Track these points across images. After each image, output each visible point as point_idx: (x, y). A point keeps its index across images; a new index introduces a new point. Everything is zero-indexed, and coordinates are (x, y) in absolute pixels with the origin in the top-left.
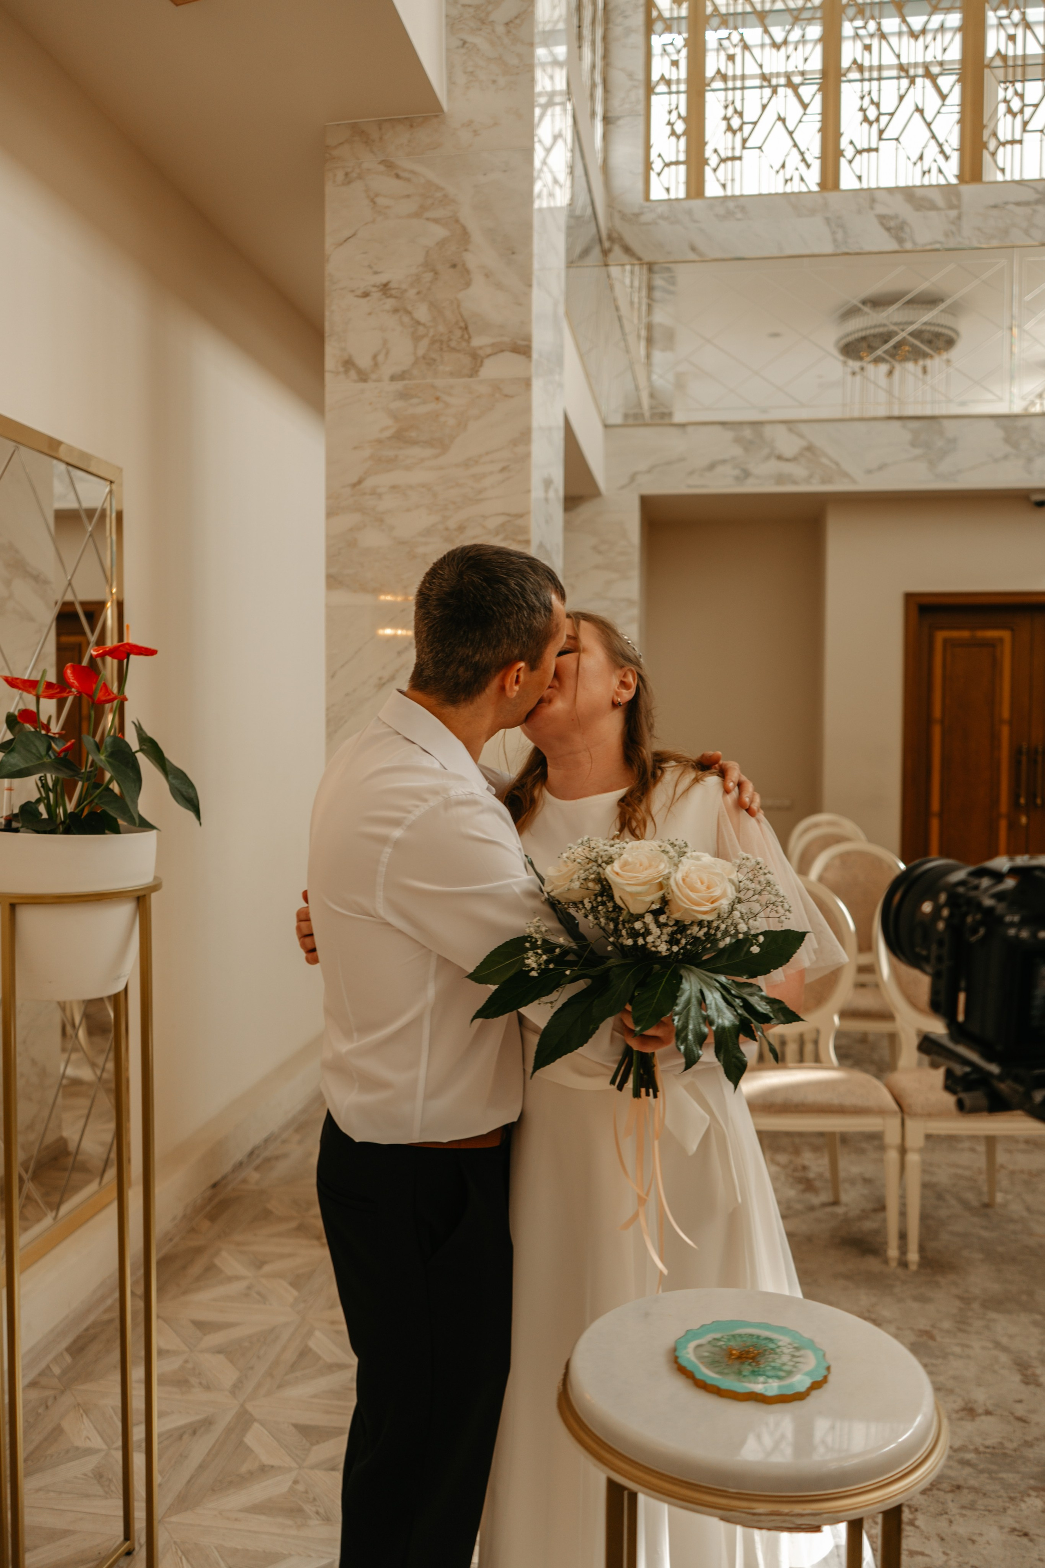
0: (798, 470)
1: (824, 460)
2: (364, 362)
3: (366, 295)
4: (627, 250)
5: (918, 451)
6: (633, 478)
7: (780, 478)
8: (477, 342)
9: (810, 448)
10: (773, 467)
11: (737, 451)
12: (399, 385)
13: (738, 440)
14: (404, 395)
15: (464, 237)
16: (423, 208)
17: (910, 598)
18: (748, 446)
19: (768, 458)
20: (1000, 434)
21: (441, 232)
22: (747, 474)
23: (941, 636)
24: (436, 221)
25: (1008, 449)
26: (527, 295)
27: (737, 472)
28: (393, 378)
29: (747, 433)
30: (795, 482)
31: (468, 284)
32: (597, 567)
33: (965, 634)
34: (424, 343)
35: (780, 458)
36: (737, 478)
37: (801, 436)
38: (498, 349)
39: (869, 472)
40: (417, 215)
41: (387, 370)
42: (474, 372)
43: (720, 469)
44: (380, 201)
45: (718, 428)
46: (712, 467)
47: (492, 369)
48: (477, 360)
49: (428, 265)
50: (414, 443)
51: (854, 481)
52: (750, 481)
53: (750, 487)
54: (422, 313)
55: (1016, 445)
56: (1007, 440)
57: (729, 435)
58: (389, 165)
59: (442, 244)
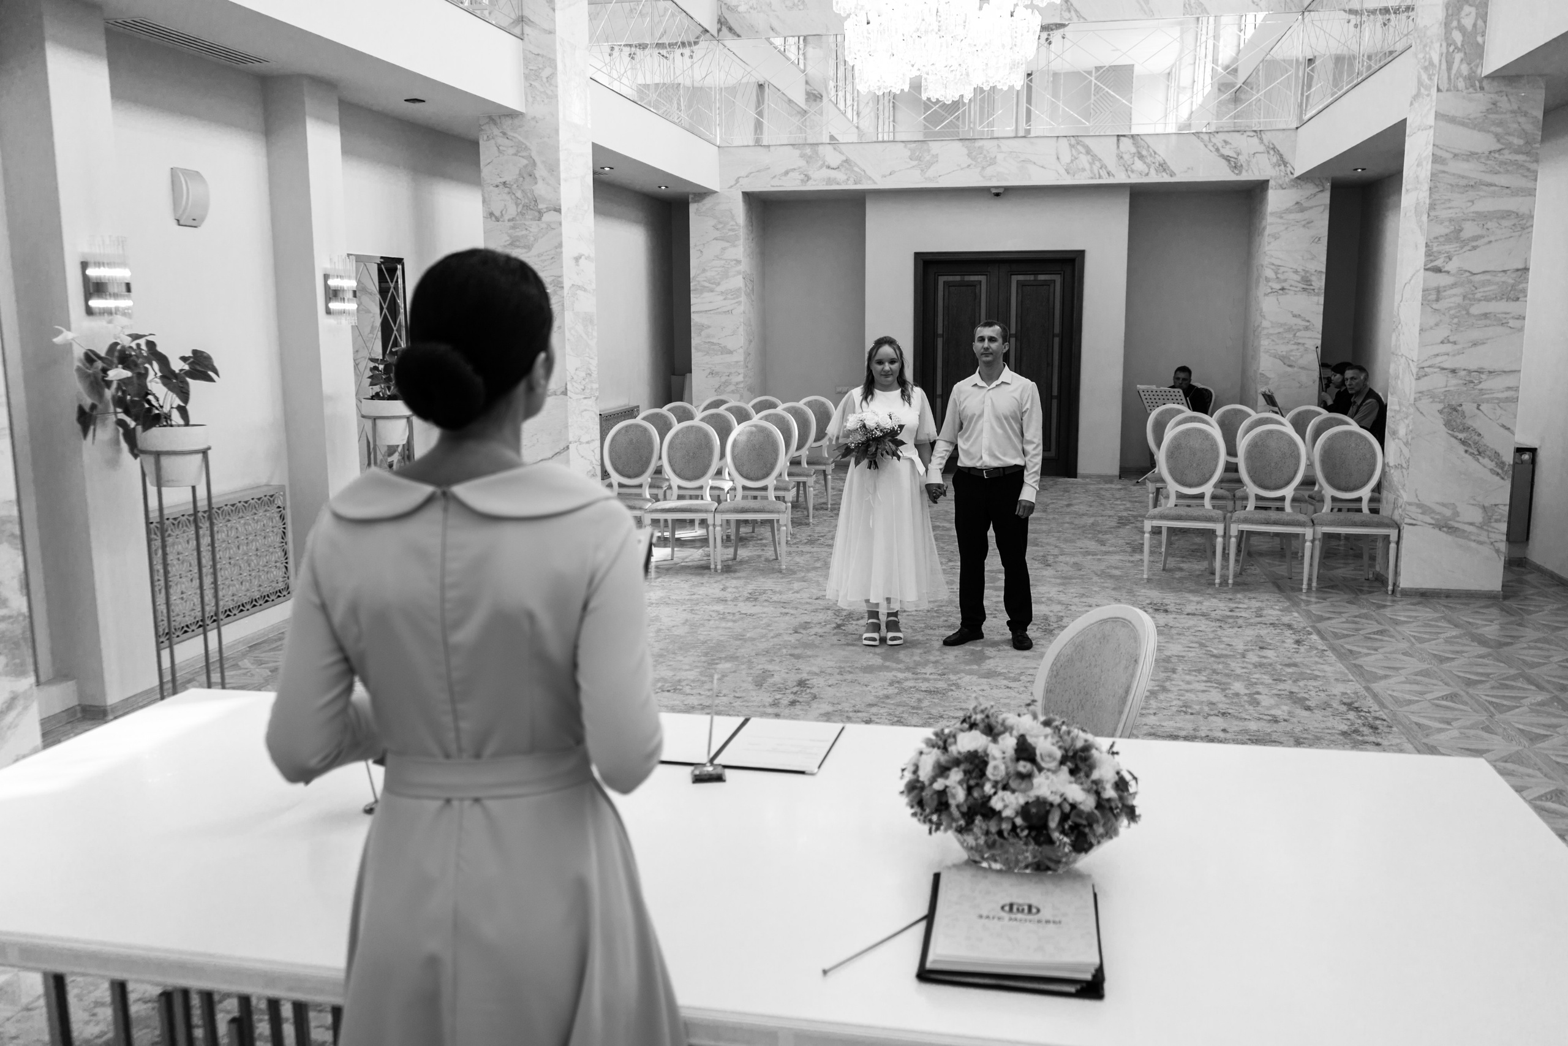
0: (840, 176)
1: (856, 169)
2: (497, 214)
3: (497, 186)
4: (730, 29)
5: (915, 163)
6: (737, 181)
7: (829, 181)
8: (541, 206)
9: (847, 161)
10: (825, 173)
11: (802, 163)
12: (511, 224)
13: (802, 156)
14: (514, 228)
15: (534, 164)
16: (518, 152)
17: (918, 256)
18: (809, 159)
19: (821, 167)
20: (965, 151)
21: (525, 162)
22: (808, 178)
23: (942, 280)
24: (523, 157)
25: (970, 161)
26: (559, 188)
27: (802, 176)
28: (509, 220)
29: (808, 151)
30: (838, 184)
31: (536, 183)
32: (716, 239)
33: (958, 278)
34: (521, 206)
35: (828, 167)
36: (802, 181)
37: (841, 153)
38: (549, 210)
39: (885, 176)
40: (515, 155)
41: (506, 217)
42: (540, 219)
43: (791, 174)
44: (501, 148)
45: (791, 147)
46: (787, 173)
47: (548, 217)
48: (541, 213)
49: (521, 175)
50: (518, 247)
51: (875, 183)
52: (810, 182)
53: (810, 186)
54: (519, 194)
55: (974, 159)
56: (969, 155)
57: (797, 152)
58: (504, 134)
59: (526, 166)
